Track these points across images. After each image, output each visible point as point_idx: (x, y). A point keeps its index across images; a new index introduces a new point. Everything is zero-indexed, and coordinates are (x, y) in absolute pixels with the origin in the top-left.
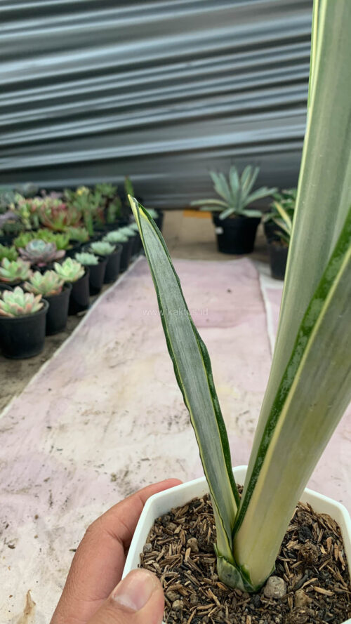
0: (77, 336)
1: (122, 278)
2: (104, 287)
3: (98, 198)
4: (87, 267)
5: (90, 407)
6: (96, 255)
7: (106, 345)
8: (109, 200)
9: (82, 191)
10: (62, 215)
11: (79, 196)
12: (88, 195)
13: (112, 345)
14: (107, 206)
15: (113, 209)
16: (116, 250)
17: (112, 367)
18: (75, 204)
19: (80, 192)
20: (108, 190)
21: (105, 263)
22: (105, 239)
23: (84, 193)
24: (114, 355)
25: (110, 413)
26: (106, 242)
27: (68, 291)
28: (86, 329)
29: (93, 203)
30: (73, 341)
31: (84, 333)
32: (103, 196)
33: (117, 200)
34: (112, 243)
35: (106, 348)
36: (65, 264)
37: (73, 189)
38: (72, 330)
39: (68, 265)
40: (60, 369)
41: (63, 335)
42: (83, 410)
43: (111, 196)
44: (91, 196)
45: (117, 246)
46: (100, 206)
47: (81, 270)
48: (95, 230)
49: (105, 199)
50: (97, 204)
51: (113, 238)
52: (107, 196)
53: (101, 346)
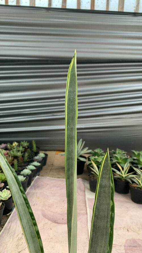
1: (28, 190)
3: (21, 148)
7: (18, 235)
8: (26, 150)
11: (13, 146)
12: (17, 146)
14: (24, 152)
15: (27, 155)
16: (26, 179)
17: (19, 252)
18: (11, 152)
19: (14, 144)
20: (26, 144)
22: (22, 173)
23: (15, 145)
24: (21, 243)
26: (22, 175)
28: (10, 223)
29: (19, 151)
31: (8, 227)
32: (23, 147)
33: (29, 150)
34: (24, 177)
35: (17, 238)
36: (3, 191)
37: (11, 143)
38: (4, 225)
39: (5, 192)
43: (27, 147)
44: (18, 147)
45: (27, 177)
46: (22, 153)
47: (10, 194)
48: (18, 166)
49: (24, 149)
50: (20, 152)
51: (25, 172)
52: (25, 147)
53: (15, 236)
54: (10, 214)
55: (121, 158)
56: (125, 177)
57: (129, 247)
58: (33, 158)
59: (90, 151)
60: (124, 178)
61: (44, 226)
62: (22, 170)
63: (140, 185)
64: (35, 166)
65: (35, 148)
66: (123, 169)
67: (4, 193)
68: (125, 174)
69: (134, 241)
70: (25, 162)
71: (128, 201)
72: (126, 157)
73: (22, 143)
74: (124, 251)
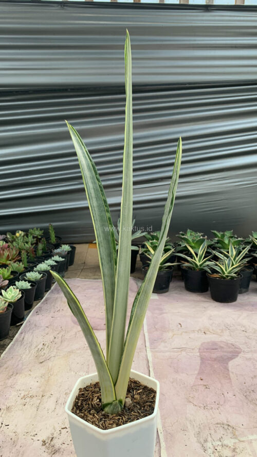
0: (17, 341)
1: (47, 295)
2: (35, 303)
3: (30, 239)
4: (23, 291)
5: (27, 393)
6: (29, 282)
7: (37, 346)
8: (38, 240)
9: (19, 234)
10: (6, 253)
11: (17, 237)
12: (23, 236)
13: (40, 346)
14: (37, 244)
15: (40, 246)
16: (42, 277)
17: (41, 363)
18: (15, 244)
19: (17, 234)
20: (38, 233)
21: (36, 287)
22: (35, 269)
23: (20, 235)
24: (42, 354)
25: (41, 396)
26: (35, 271)
27: (11, 310)
29: (27, 243)
30: (14, 345)
31: (21, 339)
32: (34, 237)
34: (40, 273)
35: (37, 349)
36: (8, 290)
37: (13, 232)
38: (13, 337)
39: (11, 291)
40: (5, 366)
41: (7, 341)
42: (22, 395)
43: (40, 237)
44: (25, 237)
45: (44, 274)
46: (32, 244)
47: (19, 294)
48: (28, 262)
49: (35, 239)
50: (30, 243)
51: (41, 268)
52: (37, 237)
53: (33, 347)
54: (22, 324)
55: (193, 241)
56: (201, 265)
57: (205, 350)
58: (51, 252)
59: (144, 234)
60: (199, 267)
61: (76, 334)
62: (36, 266)
63: (224, 273)
64: (56, 262)
65: (53, 239)
66: (197, 255)
67: (9, 292)
68: (199, 261)
69: (214, 343)
70: (38, 258)
71: (206, 300)
72: (201, 237)
73: (31, 231)
74: (198, 354)
